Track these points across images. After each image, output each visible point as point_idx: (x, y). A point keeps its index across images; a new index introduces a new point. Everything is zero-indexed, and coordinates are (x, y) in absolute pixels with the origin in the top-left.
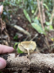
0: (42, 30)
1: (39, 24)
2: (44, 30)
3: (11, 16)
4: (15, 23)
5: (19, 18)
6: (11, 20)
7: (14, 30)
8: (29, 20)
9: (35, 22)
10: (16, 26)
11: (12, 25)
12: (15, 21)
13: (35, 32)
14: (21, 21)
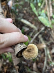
0: (49, 23)
1: (45, 18)
2: (50, 23)
3: (17, 10)
4: (22, 17)
5: (25, 12)
6: (17, 14)
7: (21, 23)
8: (36, 13)
9: (42, 16)
10: (23, 20)
11: (19, 19)
12: (22, 15)
13: (42, 26)
14: (27, 14)
